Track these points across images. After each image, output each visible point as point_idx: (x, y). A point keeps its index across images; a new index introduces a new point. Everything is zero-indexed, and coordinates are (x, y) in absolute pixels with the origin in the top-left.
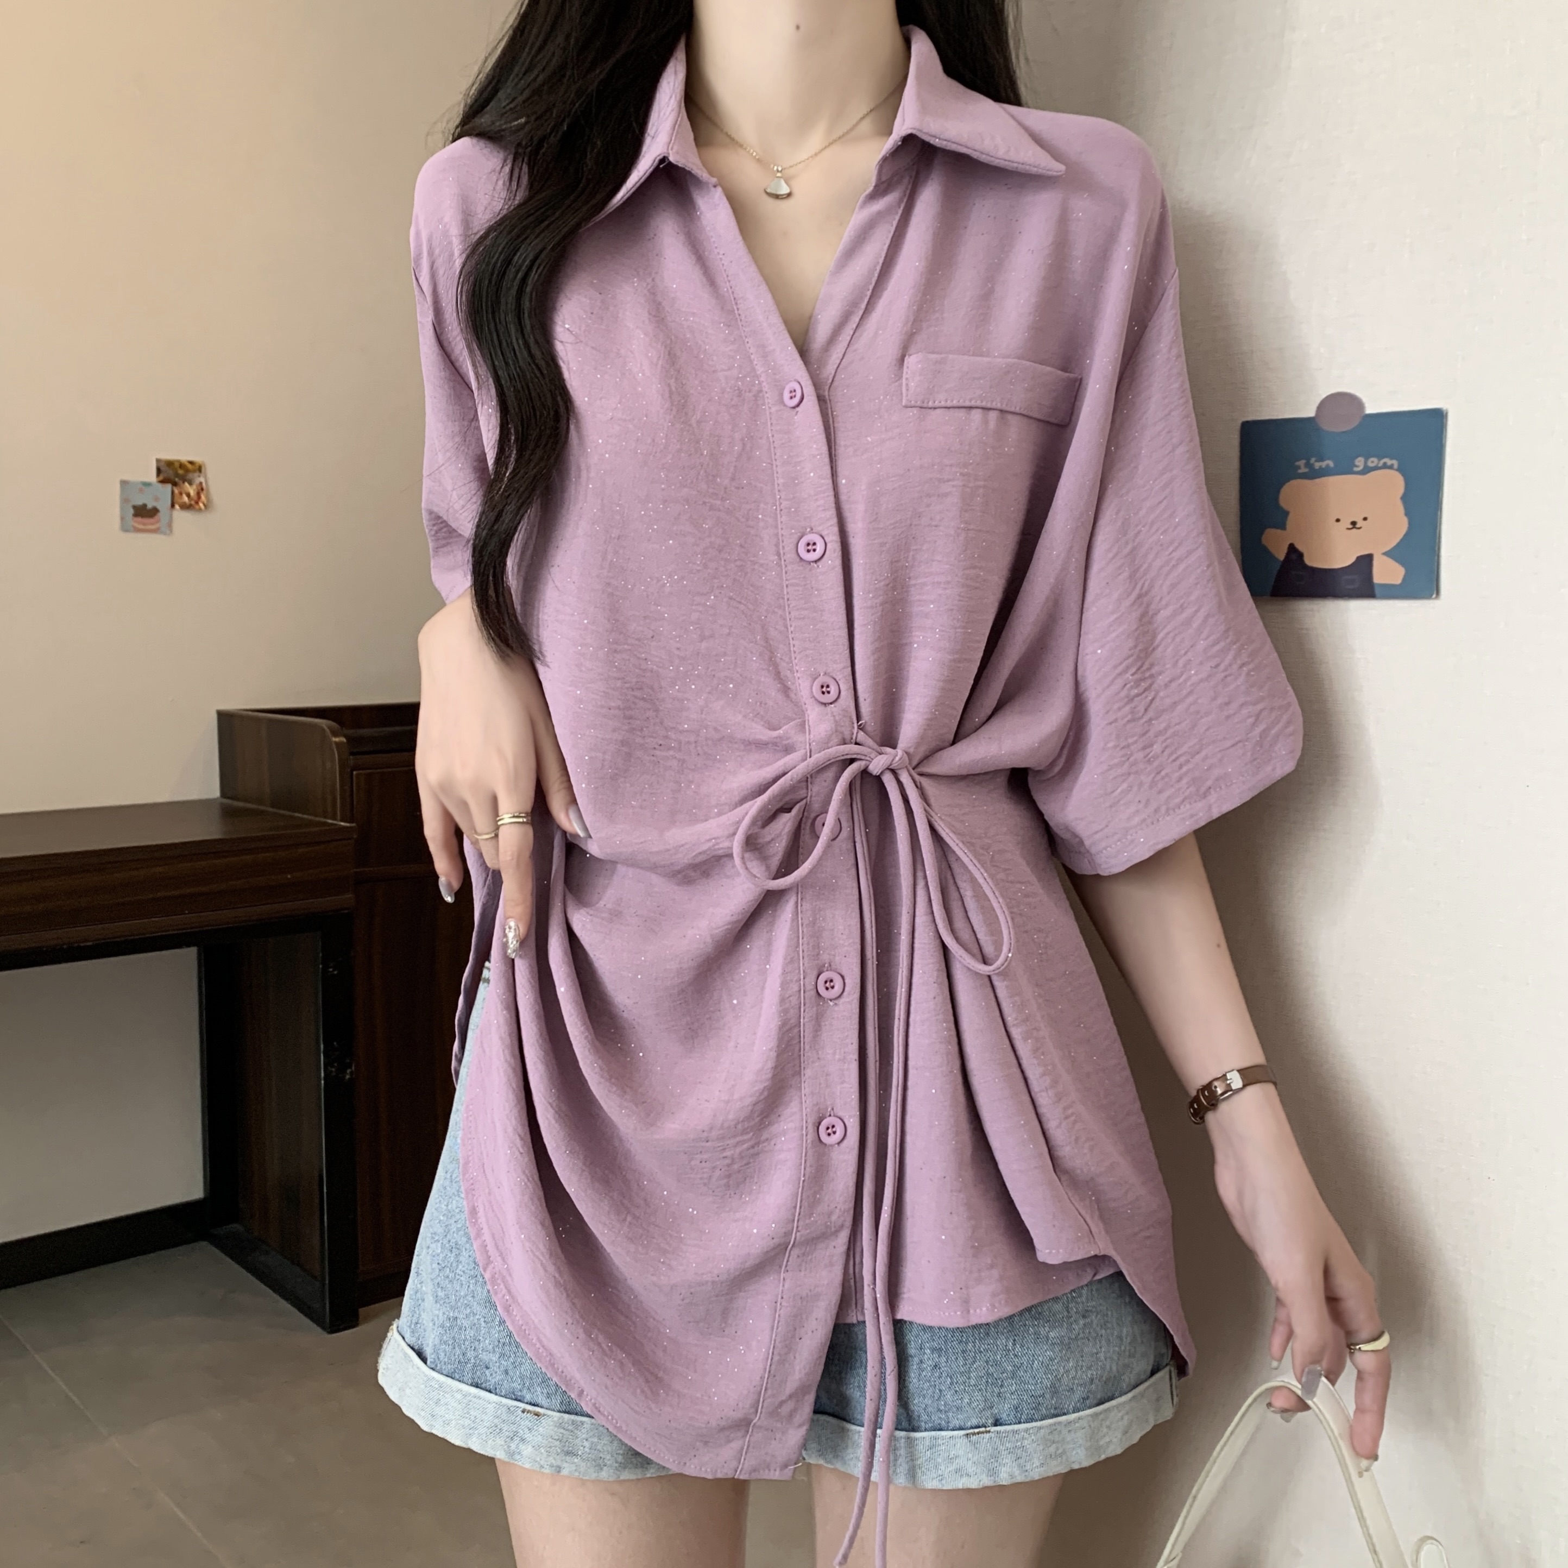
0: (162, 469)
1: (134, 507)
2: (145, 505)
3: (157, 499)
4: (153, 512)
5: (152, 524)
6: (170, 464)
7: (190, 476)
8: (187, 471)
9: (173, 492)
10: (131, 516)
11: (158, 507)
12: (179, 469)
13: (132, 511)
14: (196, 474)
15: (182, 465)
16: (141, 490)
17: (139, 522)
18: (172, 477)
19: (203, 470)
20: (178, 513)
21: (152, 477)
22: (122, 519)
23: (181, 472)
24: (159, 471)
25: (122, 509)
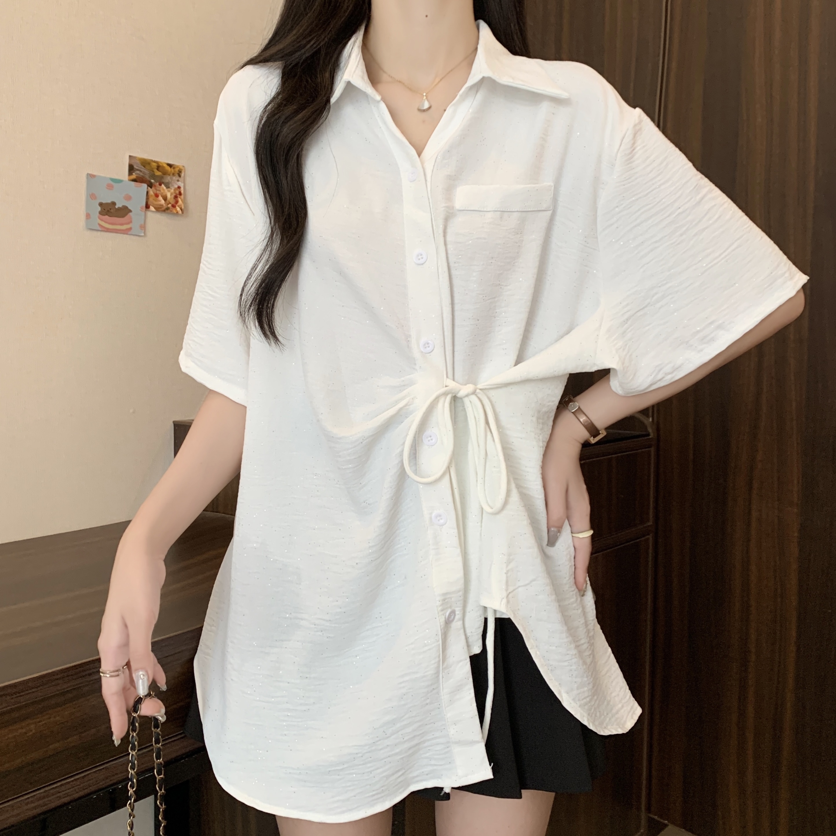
0: (135, 167)
1: (101, 204)
2: (114, 204)
3: (128, 198)
4: (124, 211)
5: (122, 224)
6: (145, 163)
7: (168, 179)
8: (165, 173)
9: (147, 192)
10: (98, 214)
11: (130, 208)
12: (155, 170)
13: (99, 209)
14: (175, 178)
15: (159, 167)
16: (110, 187)
17: (107, 222)
18: (147, 177)
19: (182, 175)
20: (152, 216)
21: (124, 174)
22: (88, 216)
23: (158, 173)
24: (131, 169)
25: (88, 205)
